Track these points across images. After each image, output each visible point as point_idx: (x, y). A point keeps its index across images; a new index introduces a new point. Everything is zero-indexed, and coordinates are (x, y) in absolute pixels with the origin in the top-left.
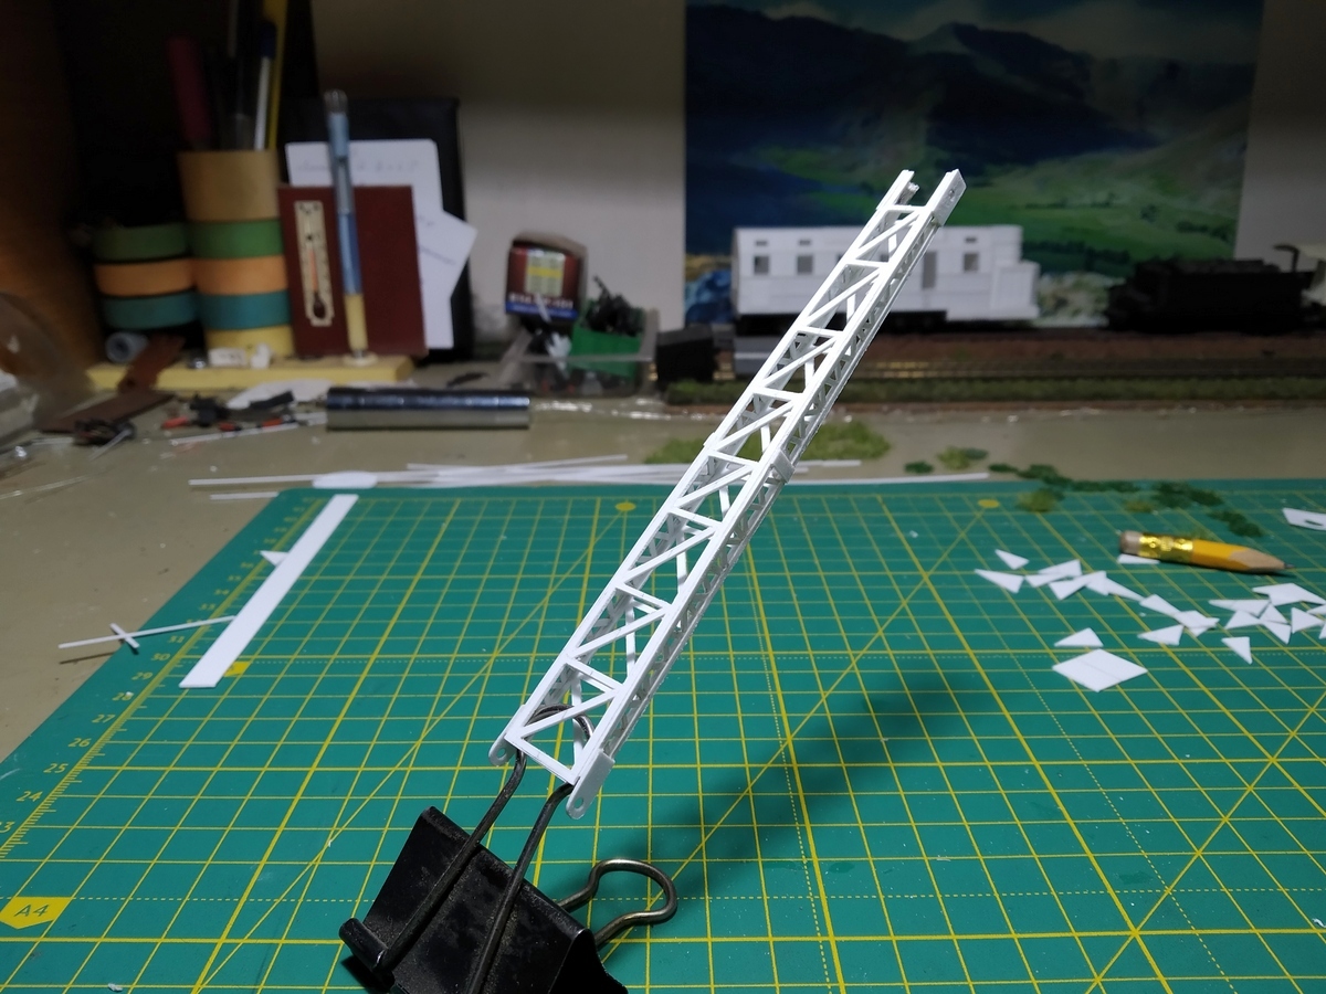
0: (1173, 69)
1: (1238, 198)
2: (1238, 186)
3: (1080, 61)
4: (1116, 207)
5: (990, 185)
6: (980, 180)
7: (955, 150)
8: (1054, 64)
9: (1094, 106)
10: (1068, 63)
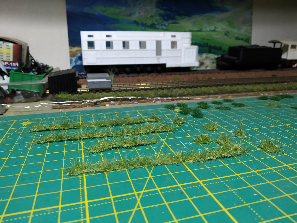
1: (251, 29)
2: (251, 26)
4: (217, 31)
5: (177, 23)
6: (174, 21)
7: (165, 10)
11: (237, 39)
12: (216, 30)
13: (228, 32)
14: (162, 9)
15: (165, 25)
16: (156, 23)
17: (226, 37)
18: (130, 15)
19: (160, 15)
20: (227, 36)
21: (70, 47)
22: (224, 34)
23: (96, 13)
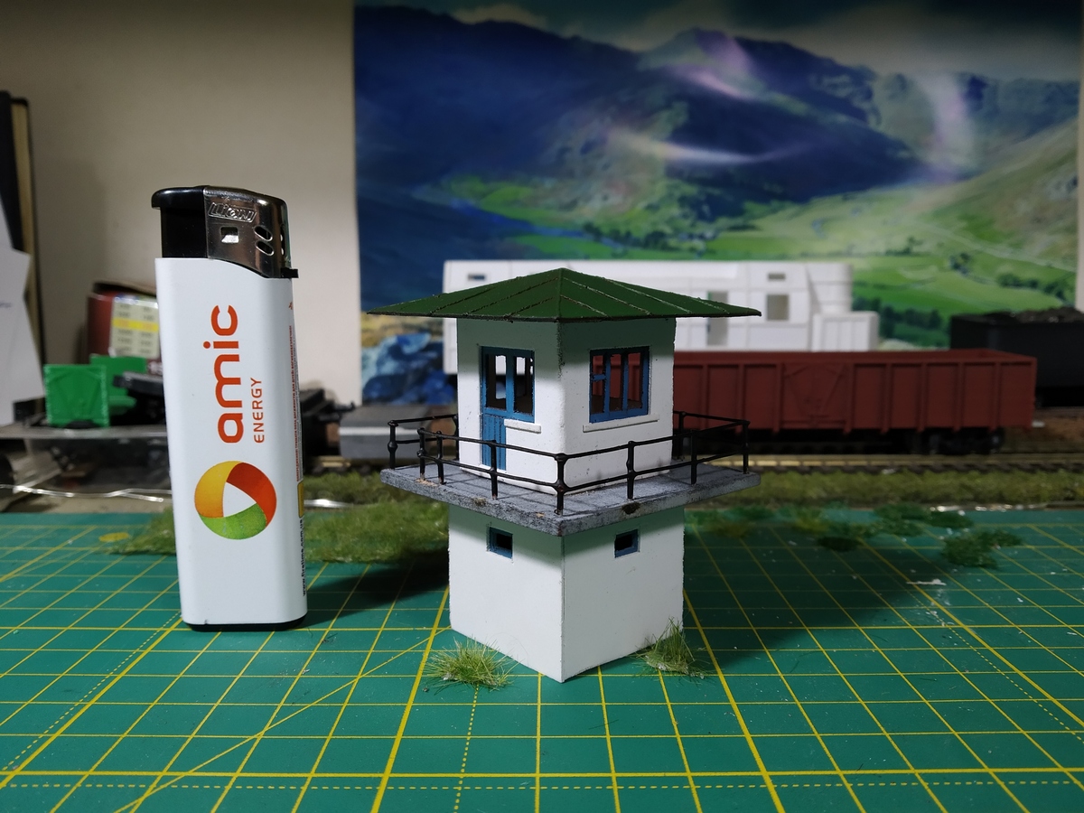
1: (1074, 245)
3: (858, 76)
4: (917, 255)
5: (752, 228)
6: (739, 221)
8: (827, 81)
9: (882, 128)
10: (844, 79)
11: (1010, 282)
12: (915, 249)
13: (965, 257)
14: (690, 182)
15: (702, 237)
16: (667, 230)
17: (957, 275)
18: (572, 205)
19: (683, 201)
20: (965, 272)
21: (364, 315)
22: (948, 264)
23: (455, 203)
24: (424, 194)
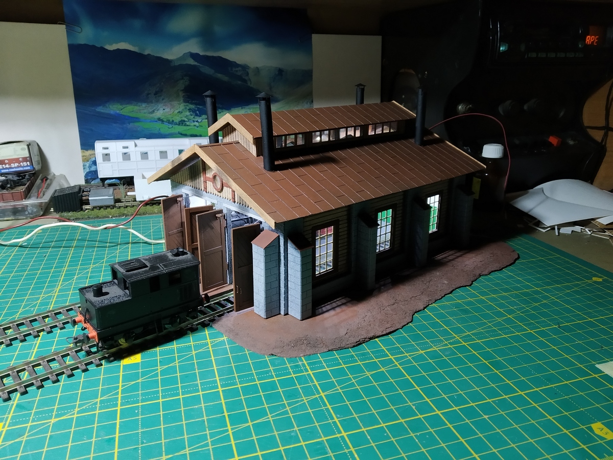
0: (280, 72)
3: (245, 68)
7: (196, 104)
8: (234, 69)
9: (252, 86)
10: (240, 68)
14: (192, 103)
15: (197, 121)
19: (190, 110)
21: (82, 150)
23: (112, 112)
24: (100, 109)
